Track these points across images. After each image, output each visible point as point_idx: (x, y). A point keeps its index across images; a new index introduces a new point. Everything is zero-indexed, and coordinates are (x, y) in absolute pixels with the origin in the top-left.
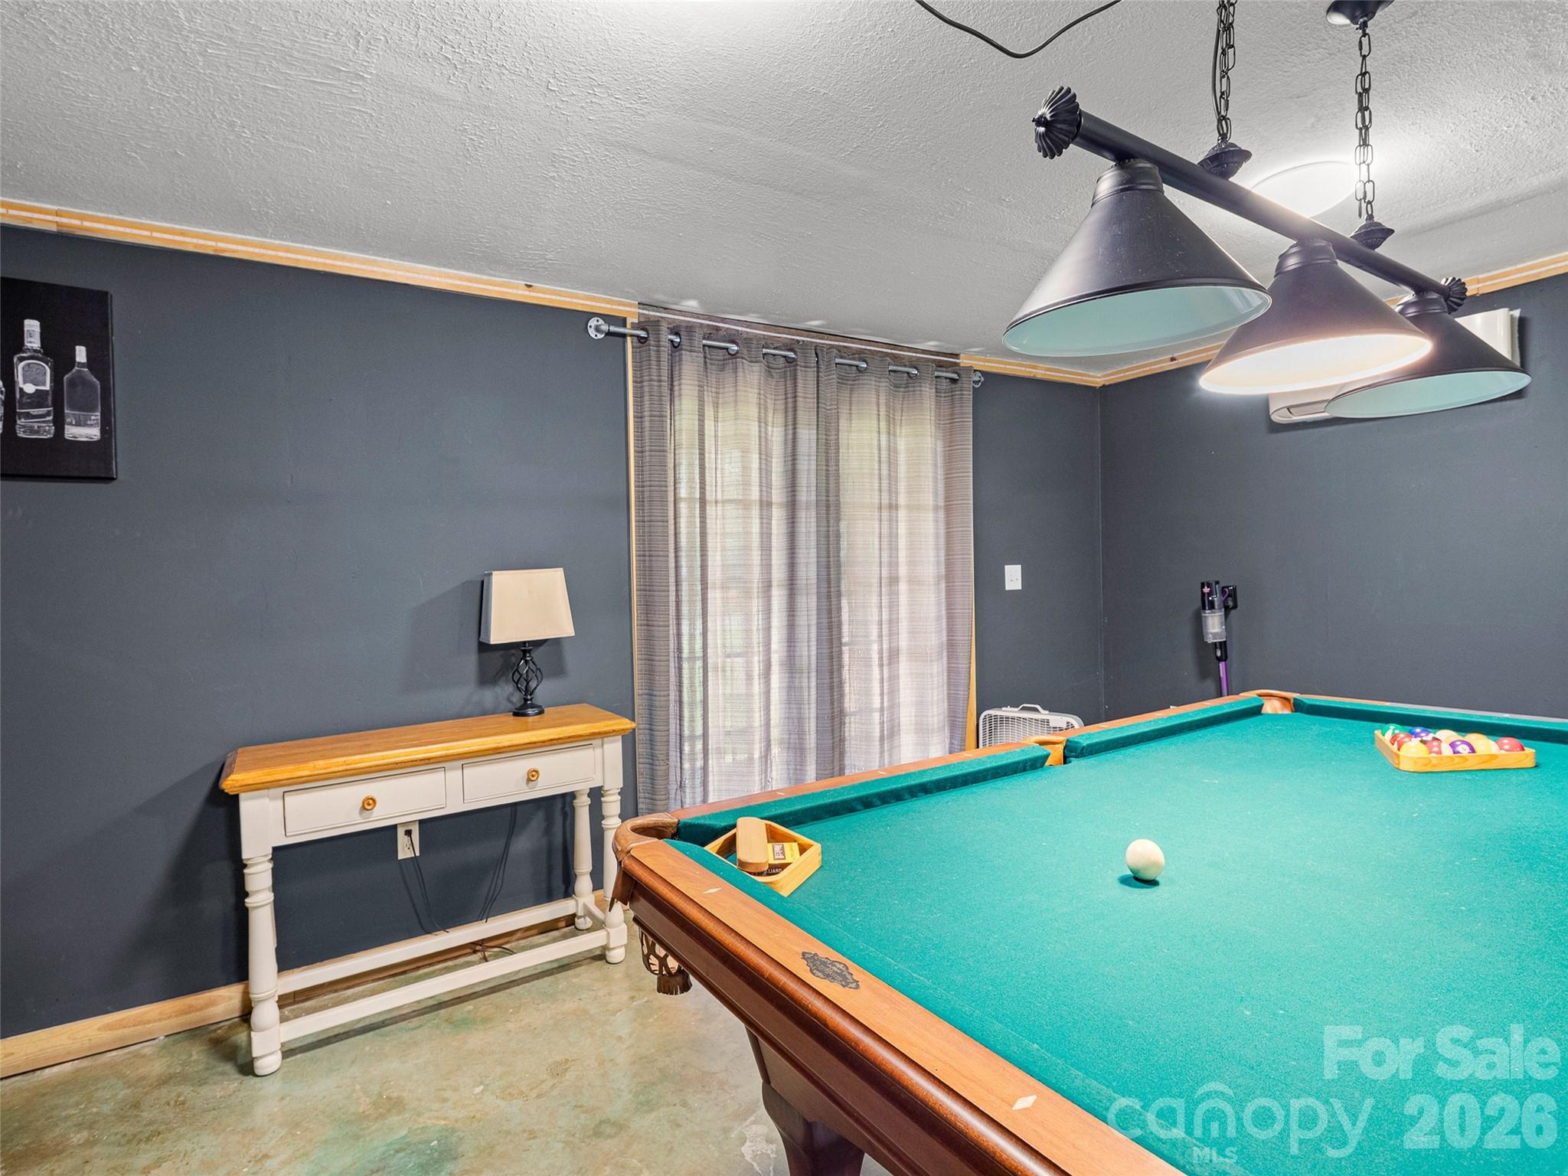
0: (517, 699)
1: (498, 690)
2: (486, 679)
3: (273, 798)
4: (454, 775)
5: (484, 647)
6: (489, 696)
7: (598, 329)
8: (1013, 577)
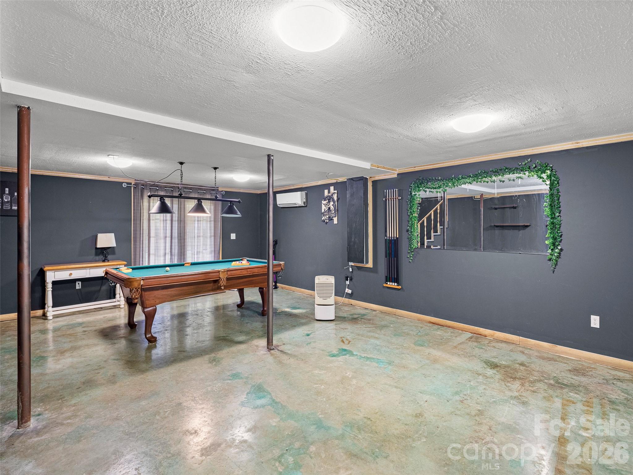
0: (104, 259)
1: (100, 257)
2: (97, 254)
3: (52, 272)
4: (88, 271)
5: (96, 248)
6: (97, 258)
7: (125, 185)
8: (233, 236)
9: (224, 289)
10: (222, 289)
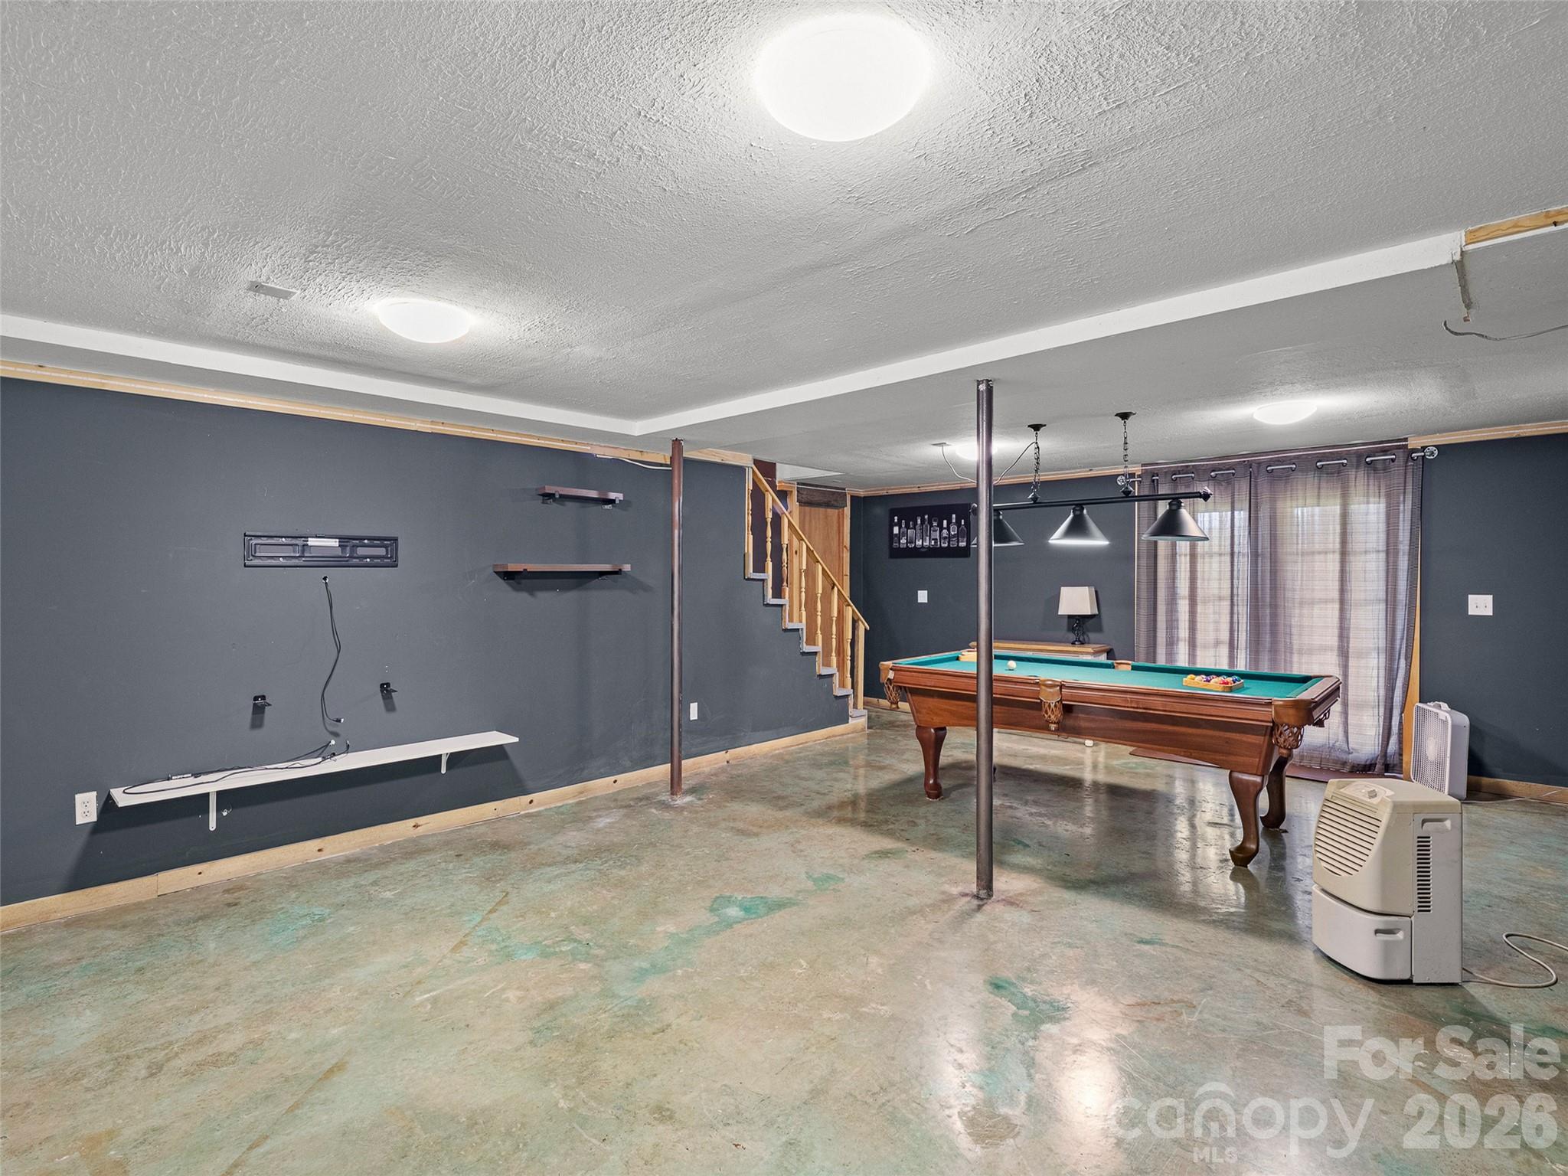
9: (1057, 730)
10: (1049, 730)
